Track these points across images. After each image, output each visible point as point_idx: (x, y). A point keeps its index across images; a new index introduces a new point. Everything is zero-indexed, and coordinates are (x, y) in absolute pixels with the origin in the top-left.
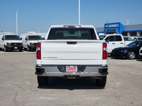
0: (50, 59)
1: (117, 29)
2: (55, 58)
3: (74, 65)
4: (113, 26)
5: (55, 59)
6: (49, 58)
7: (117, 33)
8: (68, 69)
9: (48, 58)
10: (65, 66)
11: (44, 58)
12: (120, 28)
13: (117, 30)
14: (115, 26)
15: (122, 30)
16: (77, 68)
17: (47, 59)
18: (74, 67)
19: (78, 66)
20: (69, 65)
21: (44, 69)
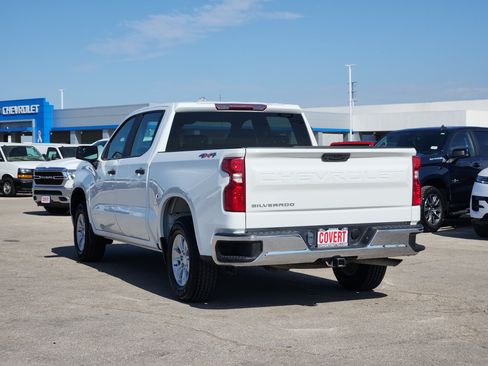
0: (272, 208)
1: (34, 121)
2: (288, 206)
3: (340, 227)
4: (18, 109)
5: (289, 208)
6: (270, 205)
7: (34, 134)
8: (323, 238)
9: (268, 208)
10: (315, 229)
11: (254, 206)
12: (45, 116)
13: (34, 126)
14: (27, 109)
15: (52, 126)
16: (346, 234)
17: (264, 209)
18: (337, 230)
19: (350, 227)
20: (326, 228)
21: (261, 242)
